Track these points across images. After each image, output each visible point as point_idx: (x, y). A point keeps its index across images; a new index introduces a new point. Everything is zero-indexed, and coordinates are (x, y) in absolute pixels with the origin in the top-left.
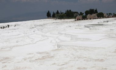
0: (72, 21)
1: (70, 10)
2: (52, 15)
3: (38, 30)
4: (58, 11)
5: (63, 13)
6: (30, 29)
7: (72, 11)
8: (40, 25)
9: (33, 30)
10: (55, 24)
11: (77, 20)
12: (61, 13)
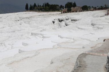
0: (58, 14)
2: (29, 8)
4: (35, 4)
5: (40, 6)
7: (49, 4)
8: (27, 18)
10: (42, 16)
11: (63, 13)
12: (39, 6)
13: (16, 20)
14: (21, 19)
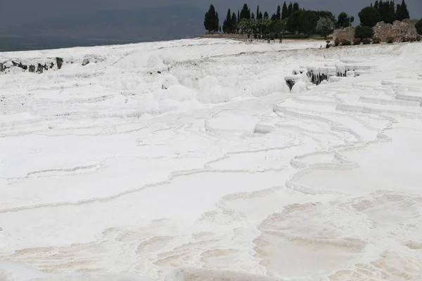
0: (314, 49)
1: (296, 5)
2: (221, 24)
3: (180, 82)
4: (245, 6)
5: (266, 15)
6: (149, 77)
7: (301, 7)
8: (189, 62)
9: (160, 79)
10: (248, 57)
11: (337, 45)
12: (259, 16)
13: (150, 70)
14: (171, 65)
